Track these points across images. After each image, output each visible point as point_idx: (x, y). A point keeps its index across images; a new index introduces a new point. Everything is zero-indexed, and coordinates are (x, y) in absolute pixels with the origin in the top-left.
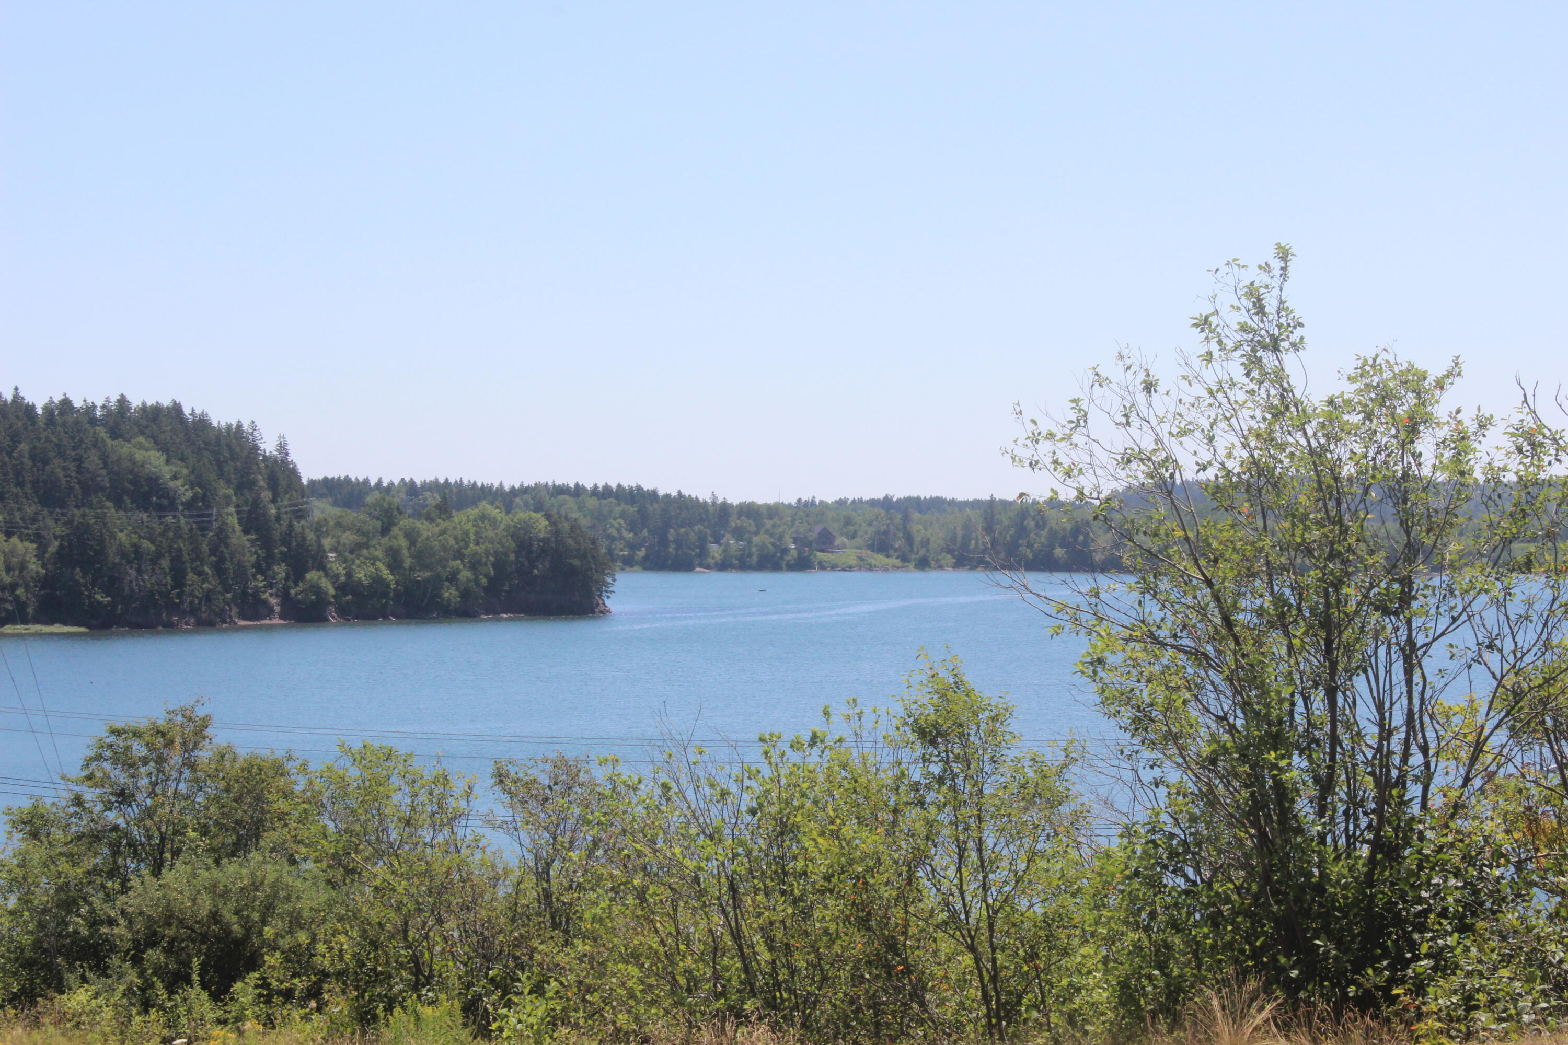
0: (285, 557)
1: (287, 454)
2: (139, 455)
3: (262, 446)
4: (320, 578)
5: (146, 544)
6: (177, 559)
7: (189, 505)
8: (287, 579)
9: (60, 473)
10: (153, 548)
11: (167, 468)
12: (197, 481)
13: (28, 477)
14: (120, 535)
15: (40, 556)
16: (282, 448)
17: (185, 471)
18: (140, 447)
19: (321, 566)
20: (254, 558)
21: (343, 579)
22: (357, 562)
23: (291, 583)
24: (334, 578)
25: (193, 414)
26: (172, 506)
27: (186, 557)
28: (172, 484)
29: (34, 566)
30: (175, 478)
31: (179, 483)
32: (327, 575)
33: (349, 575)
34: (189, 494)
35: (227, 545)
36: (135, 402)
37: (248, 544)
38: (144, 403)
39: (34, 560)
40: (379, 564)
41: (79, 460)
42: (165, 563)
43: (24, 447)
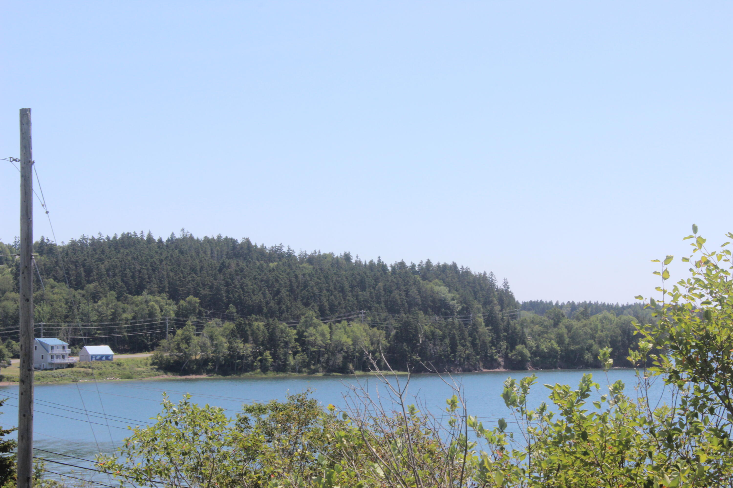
0: (506, 338)
1: (508, 288)
2: (436, 288)
3: (496, 284)
4: (523, 348)
5: (438, 331)
6: (453, 339)
7: (459, 313)
8: (507, 349)
9: (397, 297)
10: (441, 333)
11: (450, 295)
12: (464, 301)
13: (383, 299)
14: (426, 327)
15: (387, 337)
16: (506, 285)
17: (458, 296)
18: (436, 284)
19: (524, 342)
20: (490, 339)
21: (534, 349)
22: (542, 340)
23: (509, 351)
24: (530, 349)
25: (462, 268)
26: (452, 313)
27: (457, 338)
28: (452, 303)
29: (384, 342)
30: (453, 299)
31: (455, 302)
32: (526, 347)
33: (538, 347)
34: (460, 308)
35: (477, 332)
36: (435, 263)
37: (488, 331)
38: (439, 263)
39: (384, 339)
40: (553, 342)
41: (407, 291)
42: (447, 341)
43: (381, 285)
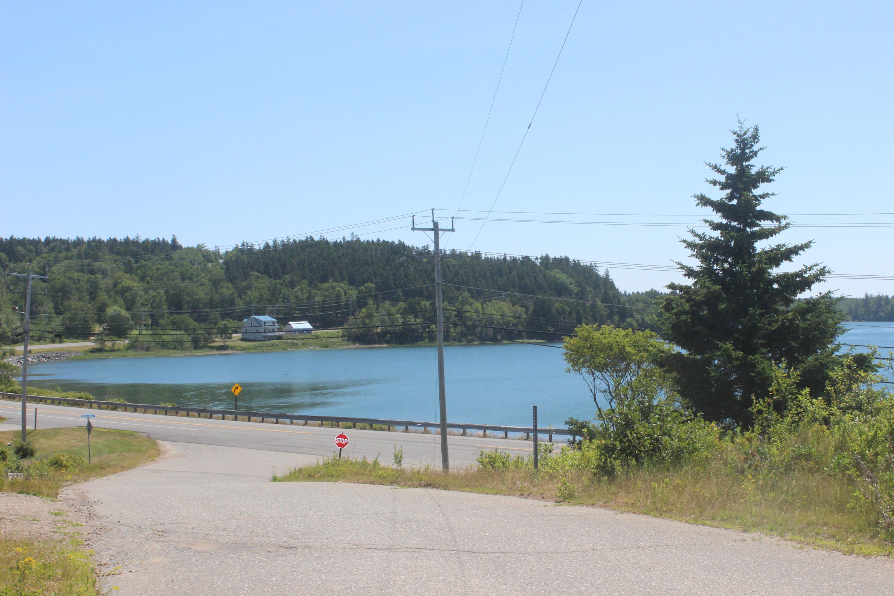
0: (618, 313)
1: (608, 276)
2: (558, 276)
3: (599, 273)
4: (632, 321)
5: (566, 307)
6: (578, 314)
7: (577, 294)
8: (619, 321)
9: (529, 283)
10: (569, 309)
11: (567, 280)
12: (579, 285)
13: (517, 284)
14: (556, 305)
15: (526, 313)
16: (607, 273)
17: (574, 281)
18: (557, 272)
19: (632, 316)
20: (606, 313)
21: (640, 321)
22: (645, 314)
23: (620, 323)
24: (637, 321)
25: (574, 260)
26: (570, 295)
27: (582, 313)
28: (570, 286)
29: (525, 317)
30: (571, 284)
31: (573, 286)
32: (634, 320)
33: (643, 319)
34: (577, 290)
35: (596, 308)
36: (552, 256)
37: (603, 308)
38: (555, 257)
39: (524, 314)
40: (654, 315)
41: (535, 278)
42: (574, 315)
43: (514, 273)
